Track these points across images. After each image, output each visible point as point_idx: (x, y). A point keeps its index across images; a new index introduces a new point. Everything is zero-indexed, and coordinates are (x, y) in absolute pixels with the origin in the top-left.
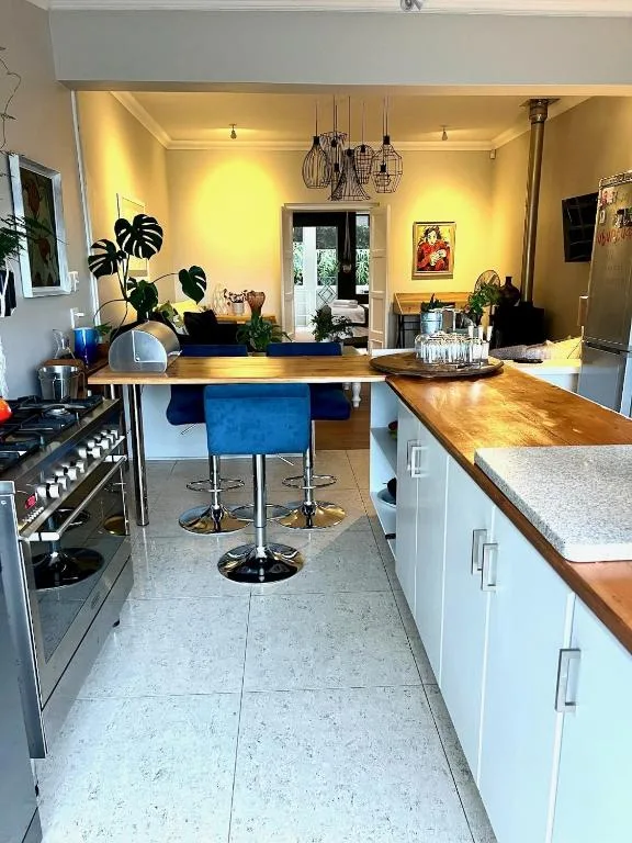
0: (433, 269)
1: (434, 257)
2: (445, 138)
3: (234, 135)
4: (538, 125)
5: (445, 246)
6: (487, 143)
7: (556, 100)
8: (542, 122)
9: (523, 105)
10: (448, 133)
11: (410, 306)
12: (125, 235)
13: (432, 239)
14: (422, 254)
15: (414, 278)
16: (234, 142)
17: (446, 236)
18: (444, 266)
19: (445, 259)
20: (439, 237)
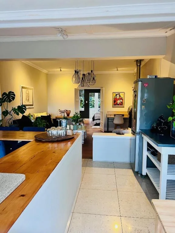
0: (118, 105)
1: (119, 102)
2: (117, 70)
3: (61, 70)
4: (138, 67)
5: (121, 99)
6: (133, 71)
7: (143, 60)
8: (140, 66)
9: (134, 61)
10: (118, 69)
11: (111, 115)
12: (5, 96)
13: (118, 97)
14: (115, 101)
15: (113, 107)
16: (61, 72)
17: (122, 96)
18: (121, 104)
19: (122, 102)
20: (120, 96)
